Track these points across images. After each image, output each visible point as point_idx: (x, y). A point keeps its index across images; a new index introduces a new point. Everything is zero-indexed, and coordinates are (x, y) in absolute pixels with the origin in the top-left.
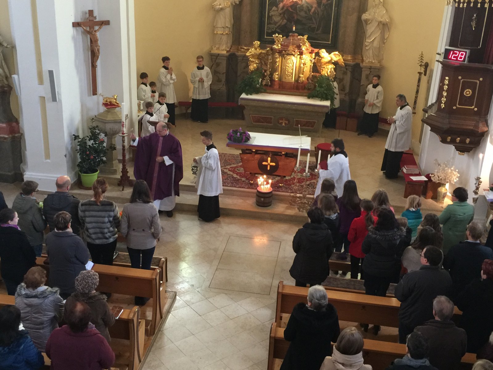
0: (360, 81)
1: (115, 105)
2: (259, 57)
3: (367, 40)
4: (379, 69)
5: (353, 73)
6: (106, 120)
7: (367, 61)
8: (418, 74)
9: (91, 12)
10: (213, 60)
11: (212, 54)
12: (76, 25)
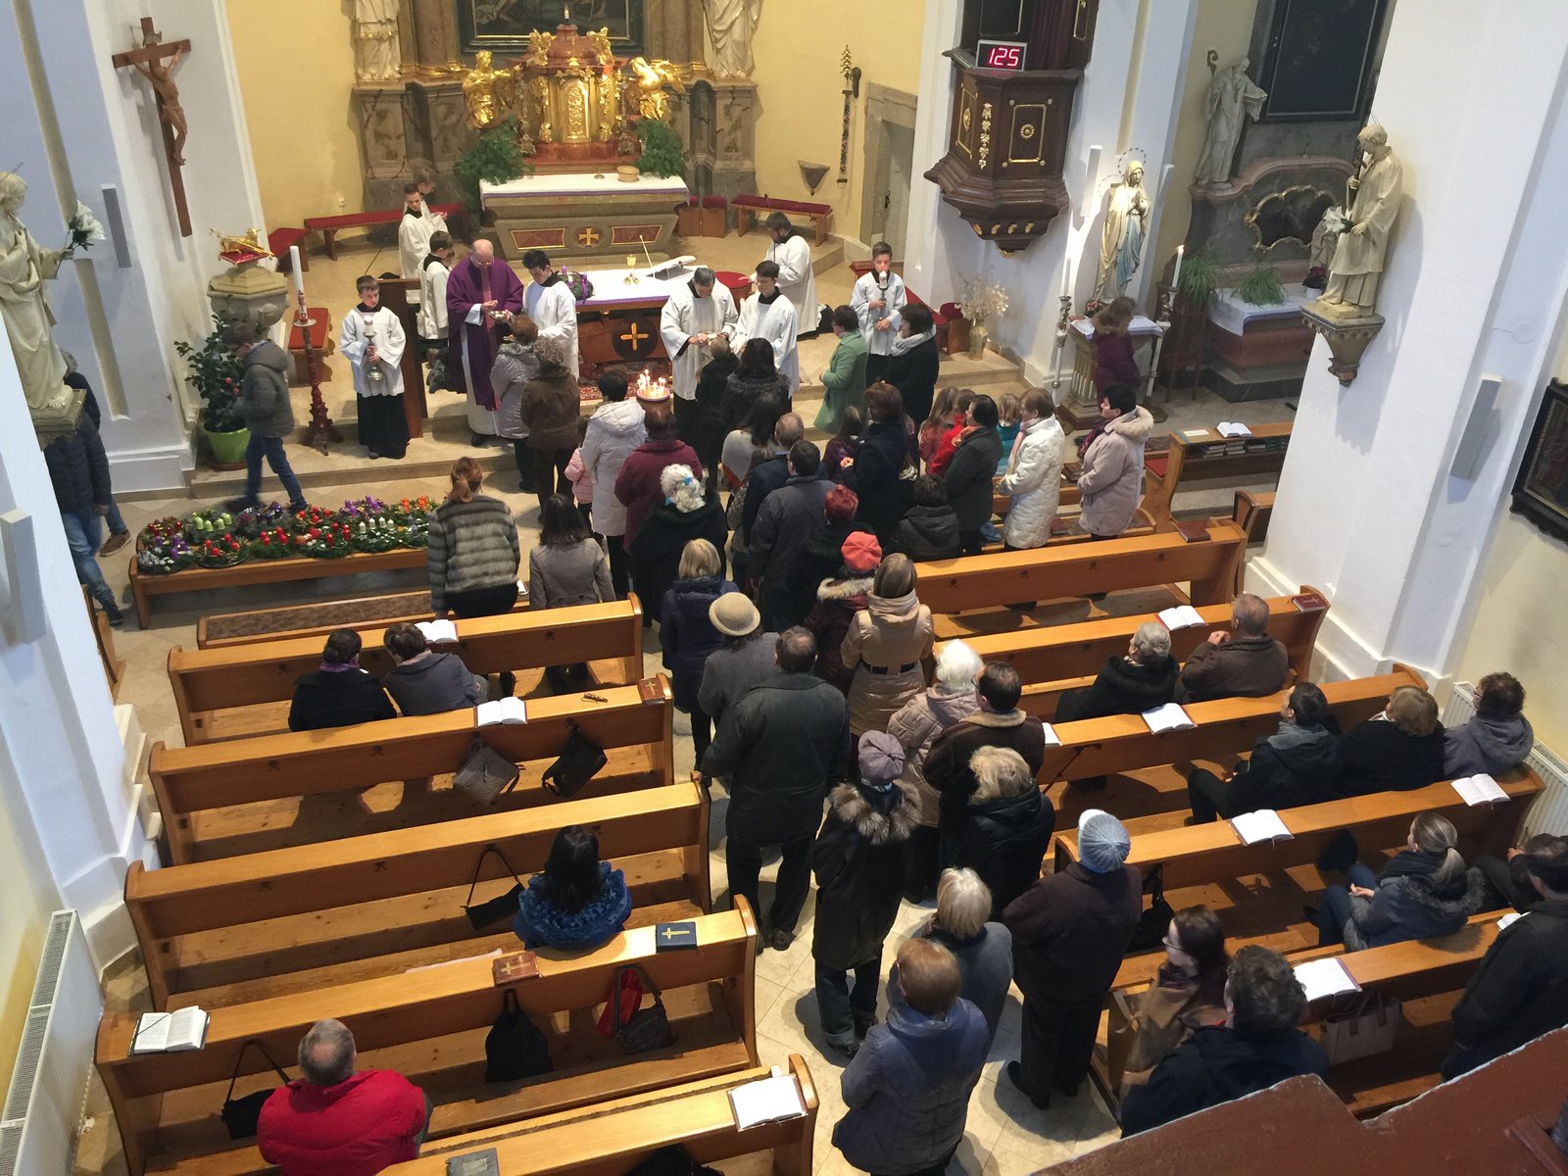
0: (711, 121)
1: (256, 254)
2: (494, 88)
3: (718, 28)
4: (749, 92)
5: (693, 103)
6: (247, 294)
7: (724, 73)
8: (844, 96)
9: (147, 23)
10: (369, 106)
11: (363, 91)
12: (120, 60)
